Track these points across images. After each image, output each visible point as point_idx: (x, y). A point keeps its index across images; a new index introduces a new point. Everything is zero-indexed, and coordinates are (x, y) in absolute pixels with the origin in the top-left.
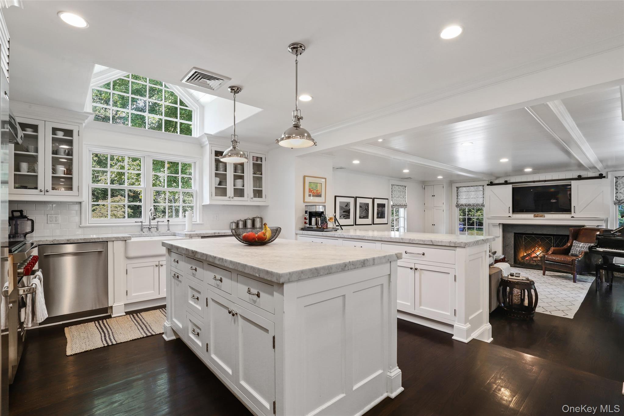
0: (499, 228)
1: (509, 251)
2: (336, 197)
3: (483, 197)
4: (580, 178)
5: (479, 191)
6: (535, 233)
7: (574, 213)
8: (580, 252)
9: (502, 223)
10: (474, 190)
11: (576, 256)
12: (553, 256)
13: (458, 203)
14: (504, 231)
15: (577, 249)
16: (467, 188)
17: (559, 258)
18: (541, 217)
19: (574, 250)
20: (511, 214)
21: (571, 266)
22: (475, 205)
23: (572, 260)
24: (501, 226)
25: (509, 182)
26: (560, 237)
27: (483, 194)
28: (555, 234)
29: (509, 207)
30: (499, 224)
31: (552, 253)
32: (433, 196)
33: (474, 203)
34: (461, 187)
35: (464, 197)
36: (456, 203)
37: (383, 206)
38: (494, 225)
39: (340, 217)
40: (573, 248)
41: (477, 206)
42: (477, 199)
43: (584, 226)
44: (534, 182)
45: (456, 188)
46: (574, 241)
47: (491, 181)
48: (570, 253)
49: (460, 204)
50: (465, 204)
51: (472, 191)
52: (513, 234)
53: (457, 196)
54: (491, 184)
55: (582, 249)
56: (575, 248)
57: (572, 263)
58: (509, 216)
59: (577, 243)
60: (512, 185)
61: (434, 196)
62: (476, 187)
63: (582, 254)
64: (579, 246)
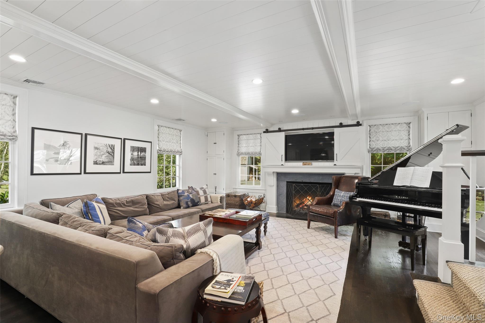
0: (272, 177)
1: (282, 200)
2: (33, 129)
3: (261, 146)
4: (341, 126)
5: (257, 139)
6: (304, 181)
7: (337, 160)
8: (341, 202)
9: (276, 172)
10: (253, 139)
11: (337, 206)
12: (317, 207)
13: (239, 151)
14: (278, 180)
15: (338, 198)
16: (247, 136)
17: (322, 210)
18: (309, 165)
19: (336, 199)
20: (283, 162)
21: (333, 219)
22: (254, 153)
23: (334, 212)
24: (275, 175)
25: (282, 129)
26: (324, 186)
27: (260, 142)
28: (321, 182)
29: (282, 155)
30: (274, 172)
31: (317, 204)
32: (214, 143)
33: (253, 151)
34: (241, 135)
35: (244, 145)
36: (238, 151)
37: (143, 150)
38: (269, 174)
39: (47, 160)
40: (335, 197)
41: (255, 155)
42: (255, 147)
43: (344, 174)
44: (303, 129)
45: (237, 136)
46: (336, 190)
47: (267, 128)
48: (332, 203)
49: (241, 153)
50: (245, 152)
51: (251, 139)
52: (286, 182)
53: (238, 144)
54: (267, 131)
55: (343, 198)
56: (337, 197)
57: (334, 216)
58: (281, 164)
59: (338, 192)
60: (285, 133)
61: (216, 143)
62: (255, 135)
63: (343, 204)
64: (340, 195)
